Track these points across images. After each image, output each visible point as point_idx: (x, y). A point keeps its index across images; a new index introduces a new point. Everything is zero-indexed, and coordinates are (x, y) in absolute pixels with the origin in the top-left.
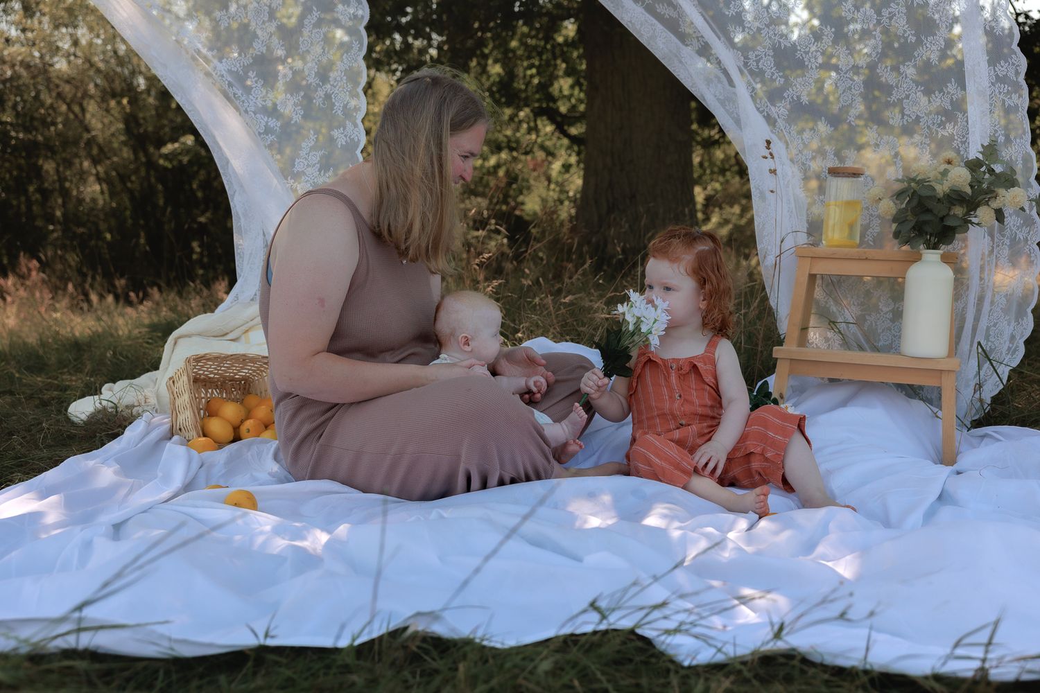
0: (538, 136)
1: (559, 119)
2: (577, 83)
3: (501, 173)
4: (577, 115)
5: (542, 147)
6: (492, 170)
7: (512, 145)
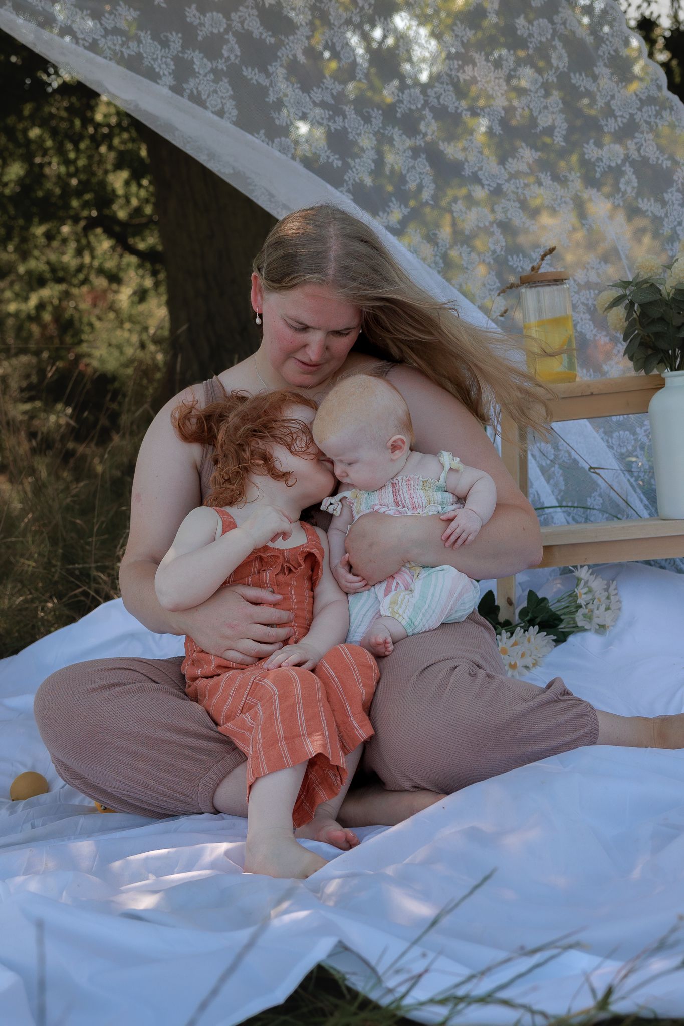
0: (93, 257)
1: (117, 229)
2: (136, 176)
3: (47, 317)
4: (144, 220)
5: (101, 271)
6: (33, 312)
7: (58, 274)
